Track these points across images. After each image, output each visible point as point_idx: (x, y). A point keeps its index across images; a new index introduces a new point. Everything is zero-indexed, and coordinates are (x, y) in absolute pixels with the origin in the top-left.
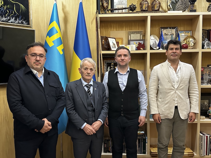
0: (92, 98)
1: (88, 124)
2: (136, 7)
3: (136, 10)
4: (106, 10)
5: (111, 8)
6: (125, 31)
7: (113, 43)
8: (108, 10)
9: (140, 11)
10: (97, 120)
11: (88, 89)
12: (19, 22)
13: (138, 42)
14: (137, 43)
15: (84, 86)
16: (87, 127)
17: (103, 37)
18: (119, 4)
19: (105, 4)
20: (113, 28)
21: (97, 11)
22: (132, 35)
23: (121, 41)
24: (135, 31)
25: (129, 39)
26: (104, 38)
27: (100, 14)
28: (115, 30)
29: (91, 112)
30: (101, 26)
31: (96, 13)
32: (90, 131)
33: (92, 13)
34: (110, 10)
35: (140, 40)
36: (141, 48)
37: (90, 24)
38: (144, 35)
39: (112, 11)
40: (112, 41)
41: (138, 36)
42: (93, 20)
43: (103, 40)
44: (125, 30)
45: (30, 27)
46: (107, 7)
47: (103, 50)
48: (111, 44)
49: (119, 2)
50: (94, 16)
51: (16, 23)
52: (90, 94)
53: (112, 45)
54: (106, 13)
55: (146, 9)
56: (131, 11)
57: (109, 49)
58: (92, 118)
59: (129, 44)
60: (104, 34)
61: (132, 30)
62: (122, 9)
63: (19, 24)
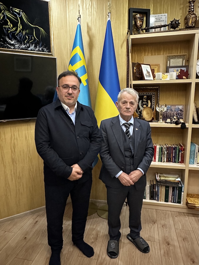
0: (131, 140)
1: (124, 173)
2: (179, 23)
3: (180, 27)
4: (140, 30)
5: (146, 26)
6: (163, 56)
7: (147, 70)
8: (142, 30)
9: (184, 28)
10: (136, 169)
11: (127, 130)
12: (39, 49)
13: (179, 69)
14: (177, 71)
15: (121, 125)
16: (123, 176)
17: (135, 63)
18: (157, 21)
19: (139, 22)
20: (148, 53)
21: (128, 31)
22: (172, 60)
23: (157, 68)
24: (176, 55)
25: (168, 65)
26: (136, 65)
27: (132, 34)
28: (150, 55)
29: (129, 158)
30: (133, 50)
31: (128, 33)
32: (126, 181)
33: (123, 34)
34: (145, 29)
35: (182, 67)
36: (183, 77)
37: (120, 48)
38: (188, 61)
39: (147, 30)
40: (145, 69)
41: (179, 62)
42: (123, 43)
43: (135, 68)
44: (163, 54)
45: (51, 55)
46: (141, 25)
47: (134, 80)
48: (145, 72)
49: (157, 19)
50: (125, 37)
51: (36, 50)
52: (128, 136)
53: (146, 74)
54: (139, 33)
55: (192, 25)
56: (172, 29)
57: (142, 78)
58: (130, 166)
59: (167, 71)
60: (136, 60)
61: (172, 54)
62: (160, 27)
63: (39, 51)
